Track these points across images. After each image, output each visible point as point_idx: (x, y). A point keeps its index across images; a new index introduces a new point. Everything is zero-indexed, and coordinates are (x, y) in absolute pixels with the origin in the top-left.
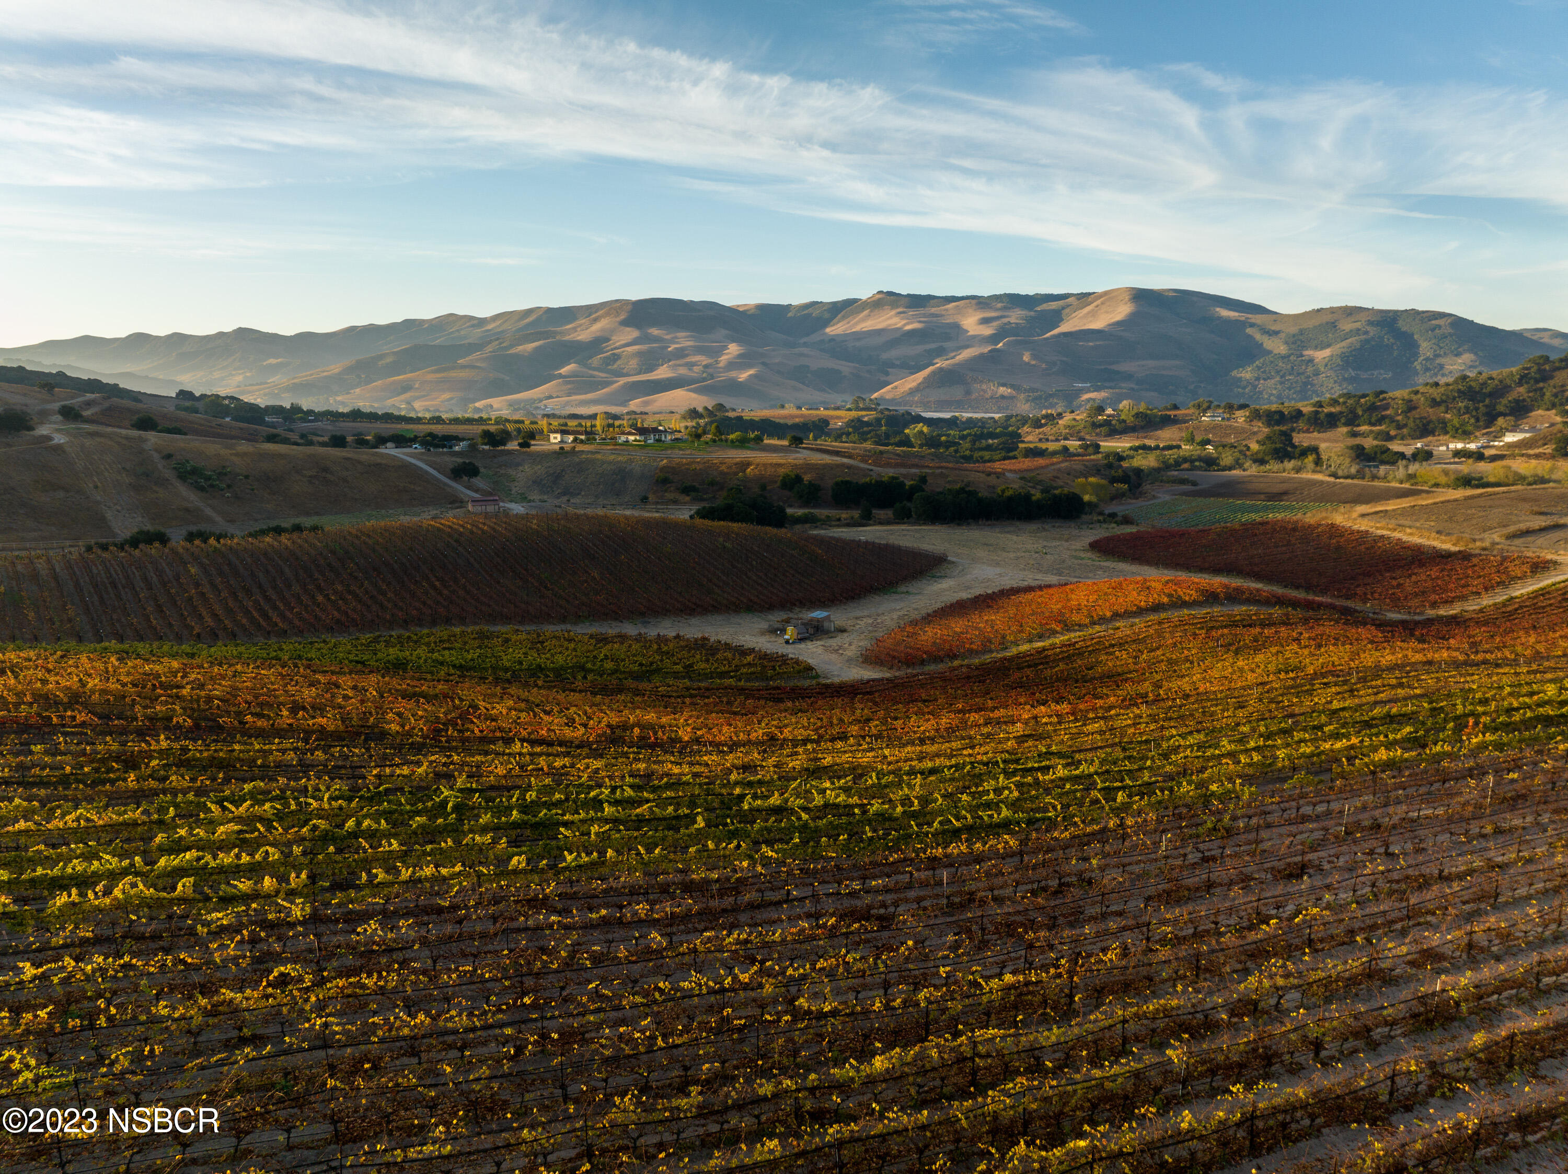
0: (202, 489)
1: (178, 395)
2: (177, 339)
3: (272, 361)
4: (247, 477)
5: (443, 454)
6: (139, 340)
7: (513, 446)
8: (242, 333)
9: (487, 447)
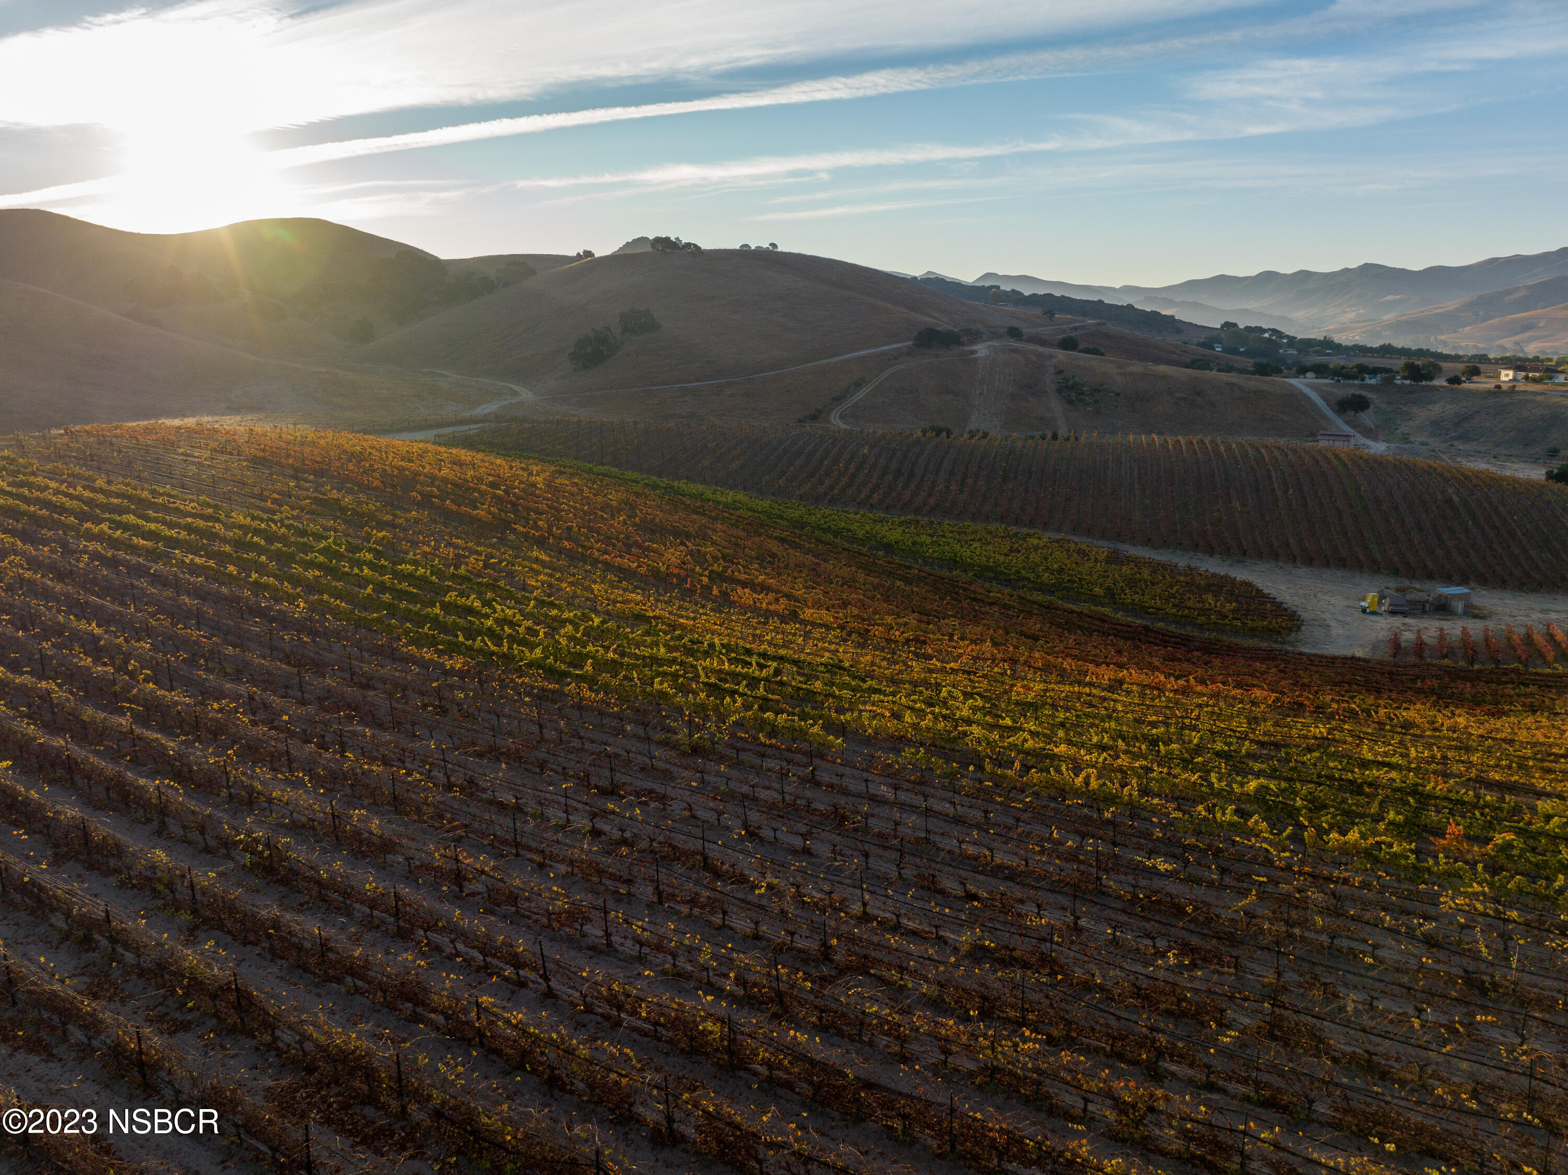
0: (1071, 402)
1: (1223, 326)
2: (1304, 276)
3: (1390, 298)
4: (1118, 395)
5: (1352, 386)
6: (1268, 279)
7: (1440, 382)
8: (1368, 269)
9: (1407, 382)
